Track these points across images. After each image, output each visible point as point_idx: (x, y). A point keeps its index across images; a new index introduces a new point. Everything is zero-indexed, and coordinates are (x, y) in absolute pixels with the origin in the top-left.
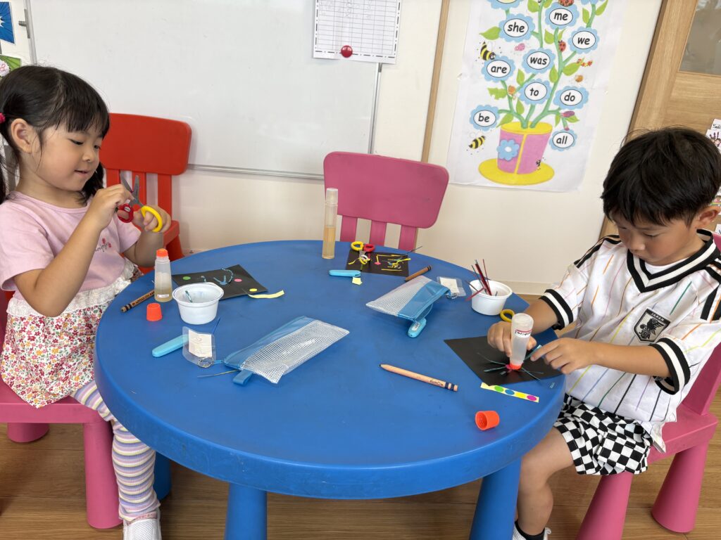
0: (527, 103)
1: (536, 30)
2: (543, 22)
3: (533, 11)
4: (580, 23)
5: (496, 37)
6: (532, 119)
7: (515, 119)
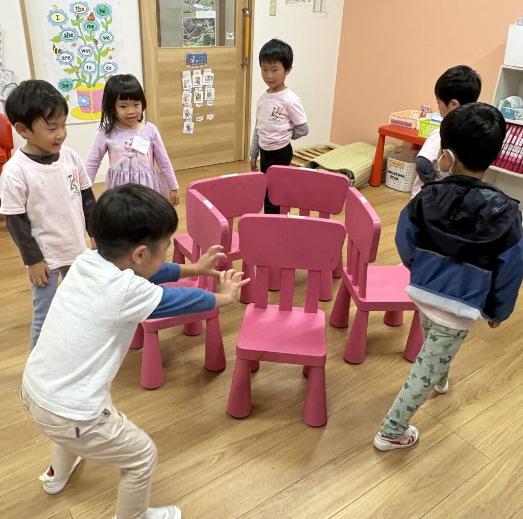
0: (87, 74)
1: (80, 35)
2: (82, 30)
3: (75, 25)
4: (102, 29)
5: (59, 41)
6: (92, 83)
7: (83, 84)
